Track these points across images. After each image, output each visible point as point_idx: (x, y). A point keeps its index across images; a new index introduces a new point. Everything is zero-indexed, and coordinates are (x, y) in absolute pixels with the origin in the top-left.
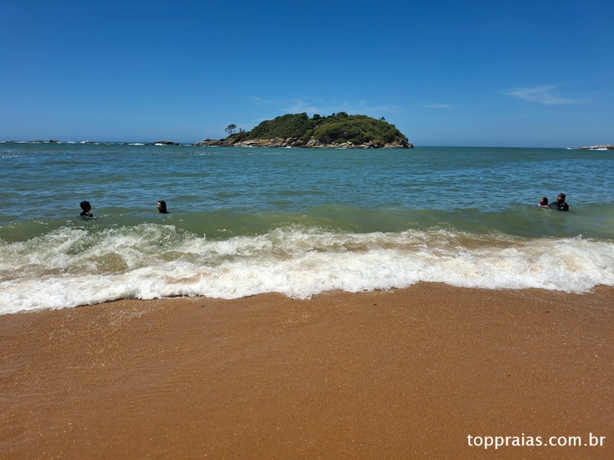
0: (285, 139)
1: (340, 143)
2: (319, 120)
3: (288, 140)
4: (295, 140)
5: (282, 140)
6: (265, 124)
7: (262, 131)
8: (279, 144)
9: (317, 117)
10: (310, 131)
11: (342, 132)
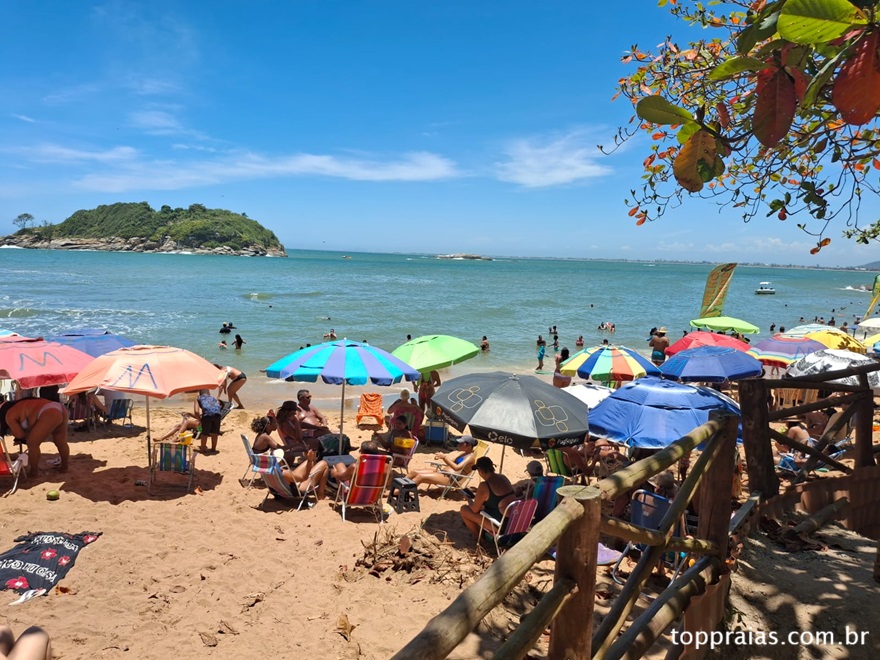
0: (127, 238)
1: (213, 247)
2: (171, 214)
3: (132, 240)
4: (142, 242)
5: (123, 241)
6: (80, 214)
7: (78, 225)
8: (118, 246)
9: (166, 209)
10: (164, 229)
11: (213, 233)
